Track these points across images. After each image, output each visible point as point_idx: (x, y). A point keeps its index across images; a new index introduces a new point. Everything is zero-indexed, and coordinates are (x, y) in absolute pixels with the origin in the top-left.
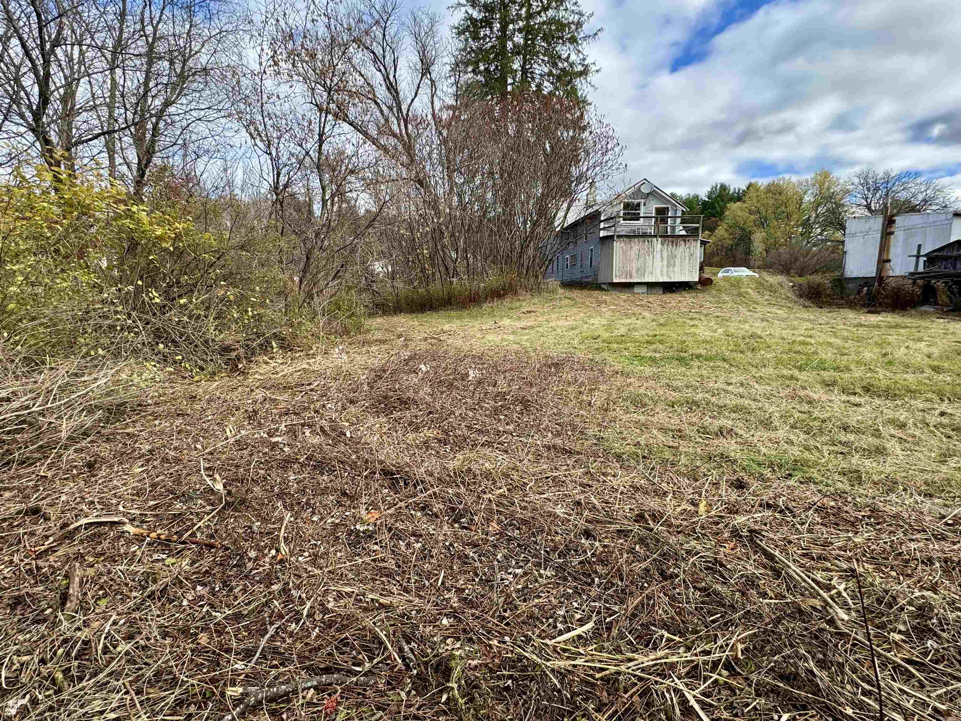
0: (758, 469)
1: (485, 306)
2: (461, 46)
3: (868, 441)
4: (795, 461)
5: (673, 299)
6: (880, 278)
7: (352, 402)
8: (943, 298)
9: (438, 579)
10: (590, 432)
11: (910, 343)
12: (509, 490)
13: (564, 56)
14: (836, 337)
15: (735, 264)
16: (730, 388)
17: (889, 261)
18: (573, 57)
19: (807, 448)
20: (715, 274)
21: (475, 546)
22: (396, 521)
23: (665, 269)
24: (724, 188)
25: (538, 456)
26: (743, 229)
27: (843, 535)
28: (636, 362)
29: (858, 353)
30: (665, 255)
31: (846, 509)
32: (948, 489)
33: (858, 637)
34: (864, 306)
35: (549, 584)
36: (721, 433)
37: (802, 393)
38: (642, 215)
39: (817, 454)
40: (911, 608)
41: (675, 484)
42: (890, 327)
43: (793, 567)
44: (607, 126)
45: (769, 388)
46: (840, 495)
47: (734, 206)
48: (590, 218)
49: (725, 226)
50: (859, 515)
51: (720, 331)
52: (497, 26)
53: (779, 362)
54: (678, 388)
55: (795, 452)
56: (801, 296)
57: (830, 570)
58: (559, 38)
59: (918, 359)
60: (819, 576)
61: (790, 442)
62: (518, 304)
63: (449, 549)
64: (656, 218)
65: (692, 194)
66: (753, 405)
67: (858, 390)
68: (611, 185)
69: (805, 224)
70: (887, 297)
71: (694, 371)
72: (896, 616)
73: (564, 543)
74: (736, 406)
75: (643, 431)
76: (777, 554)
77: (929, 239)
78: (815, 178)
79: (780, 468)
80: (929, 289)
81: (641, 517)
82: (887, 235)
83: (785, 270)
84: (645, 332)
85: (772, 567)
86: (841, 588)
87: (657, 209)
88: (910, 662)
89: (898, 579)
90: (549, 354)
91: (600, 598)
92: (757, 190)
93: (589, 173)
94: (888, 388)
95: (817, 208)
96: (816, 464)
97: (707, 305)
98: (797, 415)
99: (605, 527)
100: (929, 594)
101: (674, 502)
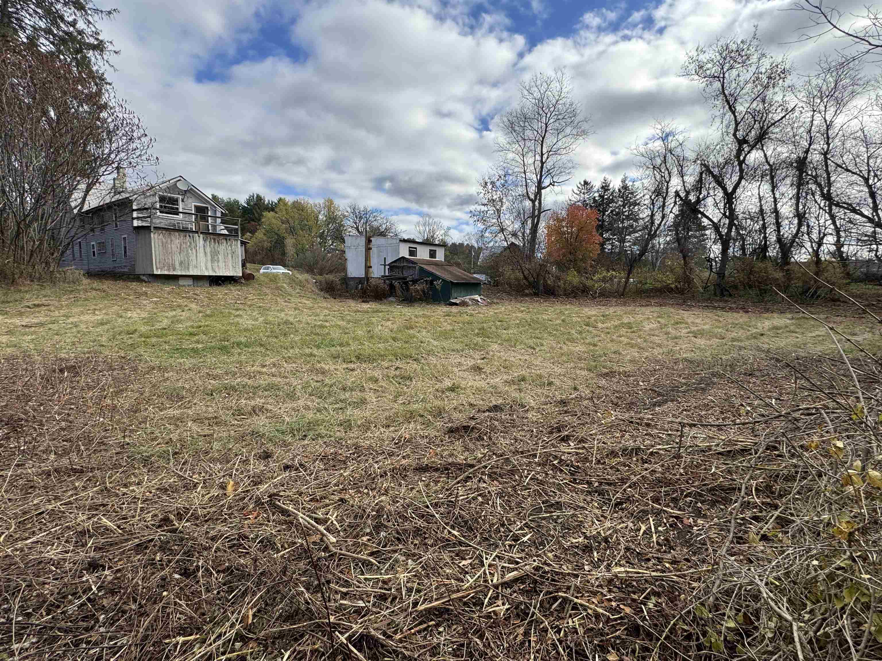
0: (281, 437)
3: (357, 395)
4: (309, 423)
5: (219, 292)
6: (367, 278)
8: (399, 292)
10: (111, 441)
11: (383, 322)
13: (69, 19)
14: (343, 320)
15: (274, 263)
16: (264, 370)
17: (371, 267)
18: (81, 25)
19: (319, 410)
20: (258, 270)
23: (209, 263)
24: (259, 198)
26: (278, 235)
27: (337, 473)
28: (176, 355)
29: (354, 332)
30: (208, 250)
31: (340, 452)
32: (397, 419)
33: (343, 552)
34: (360, 297)
36: (254, 411)
37: (318, 366)
38: (181, 210)
39: (326, 414)
40: (374, 513)
41: (206, 472)
42: (374, 312)
43: (302, 515)
44: (130, 113)
45: (294, 365)
46: (338, 441)
47: (270, 215)
48: (118, 206)
49: (263, 230)
50: (348, 454)
51: (261, 319)
53: (304, 343)
54: (217, 376)
55: (310, 415)
56: (322, 290)
57: (327, 505)
59: (386, 333)
60: (319, 514)
61: (307, 408)
64: (196, 216)
66: (282, 381)
67: (353, 359)
68: (142, 175)
69: (321, 236)
70: (372, 291)
71: (236, 358)
72: (365, 523)
73: (57, 591)
74: (269, 384)
75: (177, 426)
76: (291, 508)
77: (389, 254)
78: (325, 203)
79: (299, 432)
80: (392, 287)
81: (166, 520)
82: (368, 249)
83: (310, 269)
84: (189, 324)
85: (286, 521)
86: (333, 518)
87: (195, 206)
88: (372, 554)
89: (368, 494)
90: (63, 356)
91: (103, 638)
92: (285, 204)
93: (113, 156)
94: (369, 355)
95: (328, 224)
96: (323, 421)
97: (251, 297)
98: (313, 384)
99: (120, 548)
100: (383, 498)
101: (203, 492)
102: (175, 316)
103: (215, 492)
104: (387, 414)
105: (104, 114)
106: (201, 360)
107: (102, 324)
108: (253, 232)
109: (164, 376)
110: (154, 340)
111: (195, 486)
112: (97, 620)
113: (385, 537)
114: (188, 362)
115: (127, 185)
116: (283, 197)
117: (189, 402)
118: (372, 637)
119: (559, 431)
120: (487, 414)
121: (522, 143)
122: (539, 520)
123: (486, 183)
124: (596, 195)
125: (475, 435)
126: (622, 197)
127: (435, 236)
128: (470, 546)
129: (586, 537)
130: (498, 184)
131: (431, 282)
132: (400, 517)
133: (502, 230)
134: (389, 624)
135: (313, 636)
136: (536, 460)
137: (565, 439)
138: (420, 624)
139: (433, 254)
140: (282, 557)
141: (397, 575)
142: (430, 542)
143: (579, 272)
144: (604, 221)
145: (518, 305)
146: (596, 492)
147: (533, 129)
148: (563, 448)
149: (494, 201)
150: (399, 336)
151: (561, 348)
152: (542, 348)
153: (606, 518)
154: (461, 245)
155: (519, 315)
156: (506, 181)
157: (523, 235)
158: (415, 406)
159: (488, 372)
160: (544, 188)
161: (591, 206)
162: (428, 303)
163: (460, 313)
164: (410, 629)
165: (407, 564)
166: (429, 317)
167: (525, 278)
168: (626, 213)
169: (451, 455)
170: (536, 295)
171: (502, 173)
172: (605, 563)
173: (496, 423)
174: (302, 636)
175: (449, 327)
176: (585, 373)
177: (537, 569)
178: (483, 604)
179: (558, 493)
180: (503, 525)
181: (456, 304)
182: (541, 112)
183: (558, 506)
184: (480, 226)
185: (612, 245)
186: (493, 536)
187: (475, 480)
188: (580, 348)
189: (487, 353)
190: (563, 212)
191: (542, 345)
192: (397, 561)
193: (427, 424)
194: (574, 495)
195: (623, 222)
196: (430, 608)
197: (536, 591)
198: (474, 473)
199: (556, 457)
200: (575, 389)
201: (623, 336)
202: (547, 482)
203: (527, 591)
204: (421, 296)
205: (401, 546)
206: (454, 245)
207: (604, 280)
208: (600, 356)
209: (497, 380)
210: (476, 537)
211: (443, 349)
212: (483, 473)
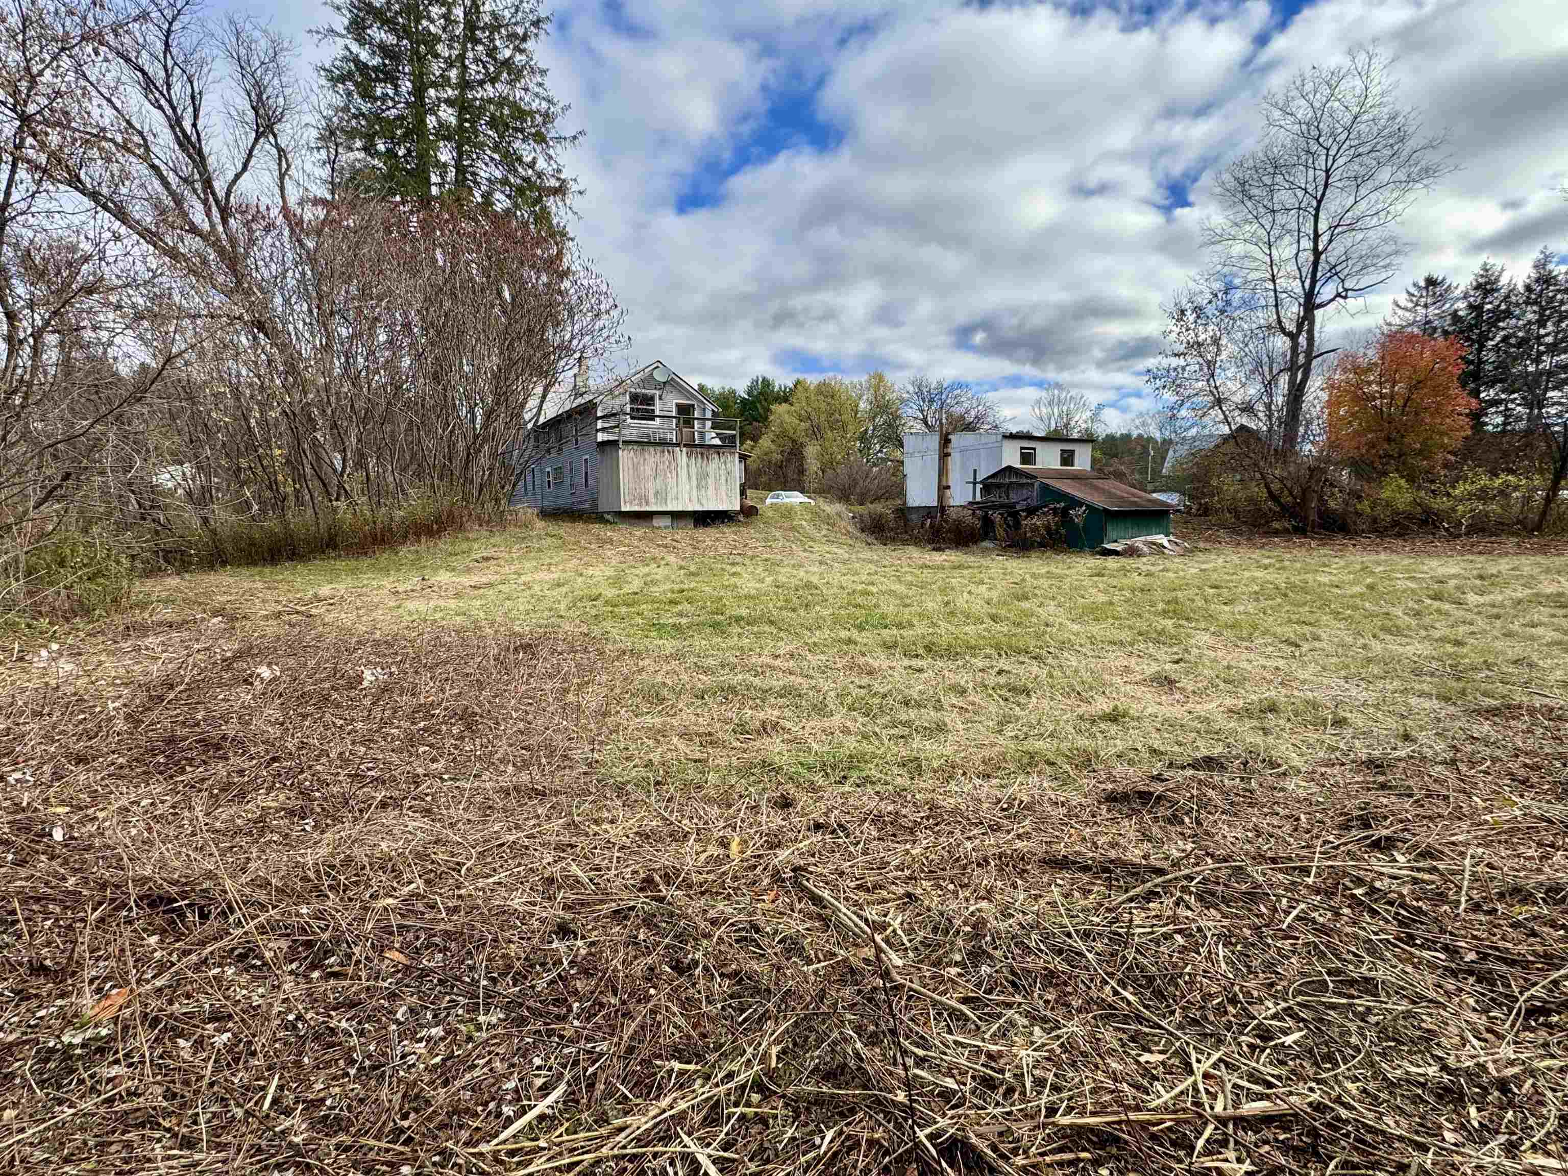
0: (807, 775)
1: (403, 550)
2: (339, 102)
3: (930, 715)
4: (851, 756)
5: (708, 536)
6: (942, 508)
7: (80, 760)
8: (1000, 532)
9: (264, 1097)
10: (576, 755)
11: (972, 587)
12: (428, 882)
13: (528, 159)
14: (900, 582)
15: (786, 486)
16: (777, 663)
17: (948, 487)
18: (541, 164)
19: (865, 737)
20: (763, 501)
21: (353, 1005)
22: (171, 1002)
23: (695, 493)
24: (766, 383)
25: (487, 809)
26: (794, 441)
27: (901, 848)
28: (652, 634)
29: (920, 603)
30: (693, 470)
31: (904, 811)
32: (1004, 765)
33: (914, 986)
34: (928, 542)
35: (495, 1037)
36: (764, 729)
37: (861, 660)
38: (657, 413)
39: (876, 743)
40: (968, 929)
41: (700, 818)
42: (954, 568)
43: (844, 910)
44: (597, 277)
45: (822, 657)
46: (900, 793)
47: (779, 409)
48: (580, 413)
49: (771, 435)
50: (917, 817)
51: (769, 580)
52: (406, 85)
53: (836, 620)
54: (709, 669)
55: (851, 744)
56: (863, 531)
57: (884, 901)
58: (516, 130)
59: (979, 608)
60: (872, 913)
61: (846, 731)
62: (465, 546)
63: (295, 1027)
64: (678, 419)
65: (727, 388)
66: (805, 683)
67: (921, 651)
68: (610, 366)
69: (863, 438)
70: (949, 531)
71: (732, 642)
72: (952, 943)
73: (523, 956)
74: (785, 687)
75: (658, 742)
76: (826, 894)
77: (983, 464)
78: (869, 381)
79: (833, 769)
80: (987, 522)
81: (649, 882)
82: (944, 456)
83: (844, 496)
84: (668, 586)
85: (819, 915)
86: (896, 924)
87: (678, 405)
88: (965, 1001)
89: (955, 893)
90: (517, 629)
91: (579, 1036)
92: (806, 390)
93: (575, 342)
94: (950, 646)
95: (874, 418)
96: (874, 756)
97: (752, 543)
98: (855, 691)
99: (593, 912)
100: (984, 904)
101: (697, 847)
102: (648, 575)
103: (714, 850)
104: (986, 753)
105: (566, 284)
106: (686, 643)
107: (559, 585)
108: (755, 439)
109: (637, 665)
110: (624, 610)
111: (686, 835)
112: (570, 1009)
113: (990, 976)
114: (669, 645)
115: (591, 382)
116: (801, 377)
117: (672, 706)
118: (973, 1148)
119: (1367, 826)
120: (1190, 772)
121: (1266, 221)
122: (1322, 1008)
123: (1183, 312)
124: (1461, 305)
125: (1162, 811)
126: (1535, 303)
127: (1073, 423)
128: (1160, 1027)
129: (1444, 1068)
130: (1210, 310)
131: (1065, 511)
132: (1016, 945)
133: (1219, 402)
134: (1001, 1134)
135: (871, 1117)
136: (1310, 880)
137: (1384, 845)
138: (1061, 1150)
139: (1067, 458)
140: (816, 972)
141: (1014, 1050)
142: (1076, 1003)
143: (1411, 479)
144: (1481, 362)
145: (1257, 554)
146: (1471, 973)
147: (1293, 187)
148: (1378, 862)
149: (1199, 345)
150: (1003, 612)
151: (1364, 647)
152: (1317, 644)
153: (1500, 1037)
154: (1126, 437)
155: (1259, 574)
156: (1228, 303)
157: (1268, 406)
158: (1039, 745)
159: (1190, 688)
160: (1320, 306)
161: (1445, 333)
162: (1058, 551)
163: (1125, 571)
164: (1042, 1154)
165: (1031, 1033)
166: (1060, 578)
167: (1272, 496)
168: (1549, 340)
169: (1114, 845)
170: (1300, 531)
171: (1217, 286)
172: (1502, 1139)
173: (1211, 793)
174: (853, 1111)
175: (1102, 598)
176: (1435, 704)
177: (1318, 1107)
178: (1193, 1148)
179: (1368, 958)
180: (1233, 1001)
181: (1115, 553)
182: (1314, 147)
183: (1369, 986)
184: (1169, 397)
185: (1507, 414)
186: (1212, 1018)
187: (1169, 901)
188: (1416, 648)
189: (1186, 651)
190: (1370, 353)
191: (1317, 638)
192: (1012, 1023)
193: (1064, 781)
194: (1409, 969)
195: (1537, 361)
196: (1081, 1127)
197: (1316, 1154)
198: (1165, 886)
199: (1359, 882)
200: (1406, 737)
201: (1541, 624)
202: (1339, 933)
203: (1295, 1149)
204: (1043, 537)
205: (1018, 998)
206: (1110, 438)
207: (1483, 495)
208: (1475, 669)
209: (1210, 707)
210: (1172, 1013)
211: (1092, 639)
212: (1184, 889)
